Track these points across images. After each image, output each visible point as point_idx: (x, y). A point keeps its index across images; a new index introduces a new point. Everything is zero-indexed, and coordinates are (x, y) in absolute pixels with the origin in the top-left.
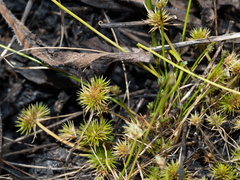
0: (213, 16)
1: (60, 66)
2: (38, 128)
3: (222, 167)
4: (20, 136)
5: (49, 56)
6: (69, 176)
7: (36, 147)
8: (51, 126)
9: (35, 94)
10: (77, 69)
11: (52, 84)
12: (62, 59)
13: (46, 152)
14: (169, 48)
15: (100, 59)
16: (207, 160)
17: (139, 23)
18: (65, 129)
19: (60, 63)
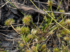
0: (67, 8)
1: (20, 9)
2: (10, 25)
3: (57, 49)
4: (5, 26)
5: (18, 6)
6: (15, 41)
7: (8, 31)
8: (14, 26)
9: (13, 16)
10: (24, 11)
11: (18, 15)
12: (21, 7)
13: (11, 33)
14: (52, 13)
15: (31, 10)
16: (54, 46)
17: (45, 3)
18: (18, 27)
19: (20, 8)
